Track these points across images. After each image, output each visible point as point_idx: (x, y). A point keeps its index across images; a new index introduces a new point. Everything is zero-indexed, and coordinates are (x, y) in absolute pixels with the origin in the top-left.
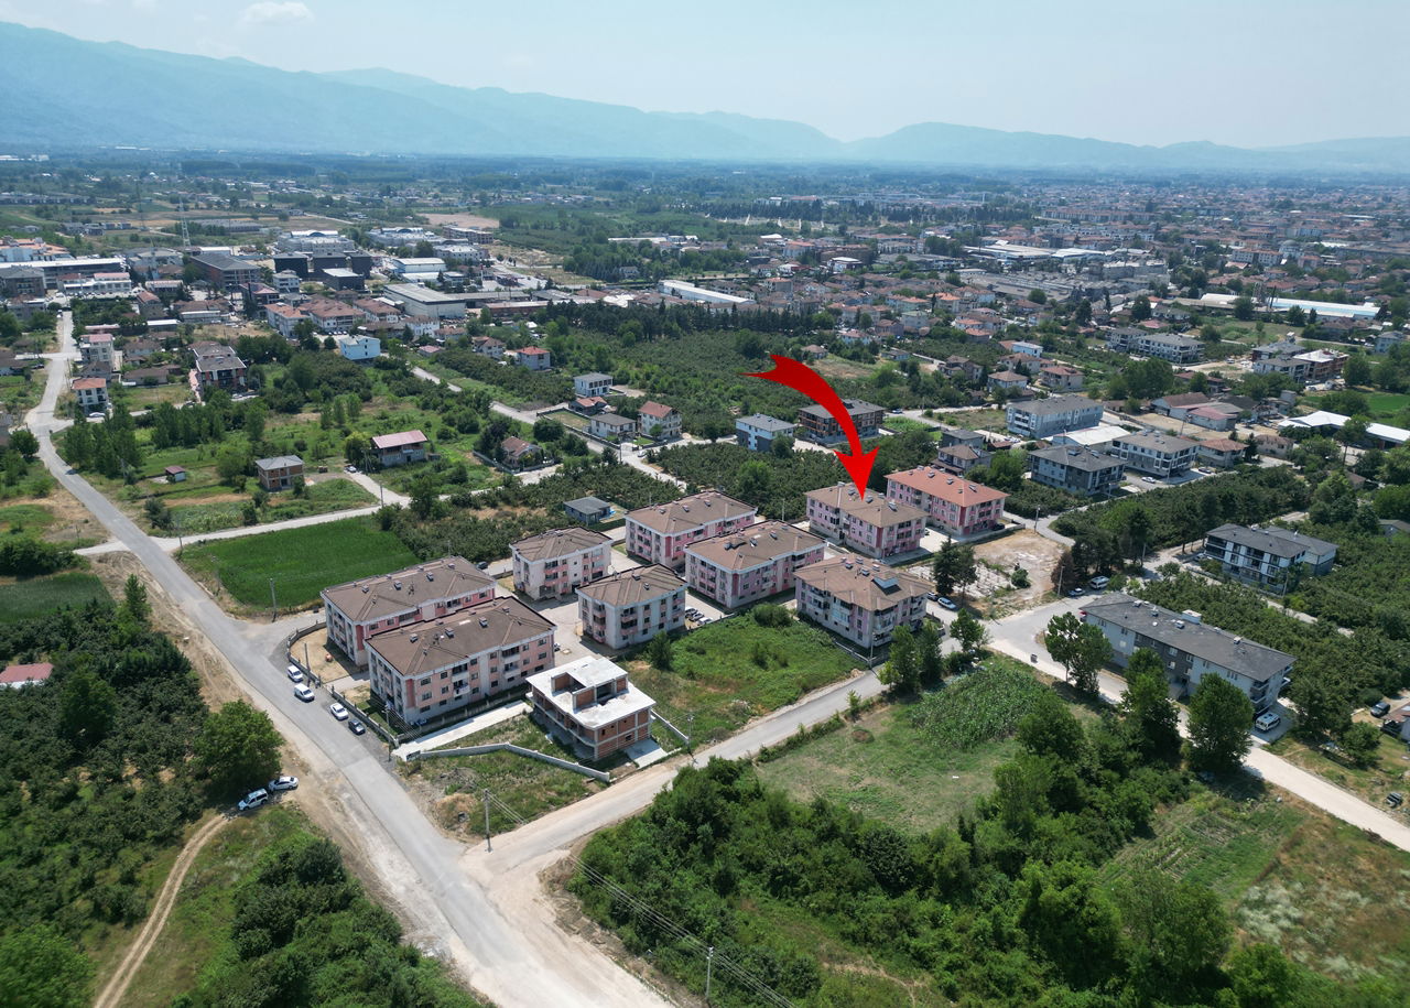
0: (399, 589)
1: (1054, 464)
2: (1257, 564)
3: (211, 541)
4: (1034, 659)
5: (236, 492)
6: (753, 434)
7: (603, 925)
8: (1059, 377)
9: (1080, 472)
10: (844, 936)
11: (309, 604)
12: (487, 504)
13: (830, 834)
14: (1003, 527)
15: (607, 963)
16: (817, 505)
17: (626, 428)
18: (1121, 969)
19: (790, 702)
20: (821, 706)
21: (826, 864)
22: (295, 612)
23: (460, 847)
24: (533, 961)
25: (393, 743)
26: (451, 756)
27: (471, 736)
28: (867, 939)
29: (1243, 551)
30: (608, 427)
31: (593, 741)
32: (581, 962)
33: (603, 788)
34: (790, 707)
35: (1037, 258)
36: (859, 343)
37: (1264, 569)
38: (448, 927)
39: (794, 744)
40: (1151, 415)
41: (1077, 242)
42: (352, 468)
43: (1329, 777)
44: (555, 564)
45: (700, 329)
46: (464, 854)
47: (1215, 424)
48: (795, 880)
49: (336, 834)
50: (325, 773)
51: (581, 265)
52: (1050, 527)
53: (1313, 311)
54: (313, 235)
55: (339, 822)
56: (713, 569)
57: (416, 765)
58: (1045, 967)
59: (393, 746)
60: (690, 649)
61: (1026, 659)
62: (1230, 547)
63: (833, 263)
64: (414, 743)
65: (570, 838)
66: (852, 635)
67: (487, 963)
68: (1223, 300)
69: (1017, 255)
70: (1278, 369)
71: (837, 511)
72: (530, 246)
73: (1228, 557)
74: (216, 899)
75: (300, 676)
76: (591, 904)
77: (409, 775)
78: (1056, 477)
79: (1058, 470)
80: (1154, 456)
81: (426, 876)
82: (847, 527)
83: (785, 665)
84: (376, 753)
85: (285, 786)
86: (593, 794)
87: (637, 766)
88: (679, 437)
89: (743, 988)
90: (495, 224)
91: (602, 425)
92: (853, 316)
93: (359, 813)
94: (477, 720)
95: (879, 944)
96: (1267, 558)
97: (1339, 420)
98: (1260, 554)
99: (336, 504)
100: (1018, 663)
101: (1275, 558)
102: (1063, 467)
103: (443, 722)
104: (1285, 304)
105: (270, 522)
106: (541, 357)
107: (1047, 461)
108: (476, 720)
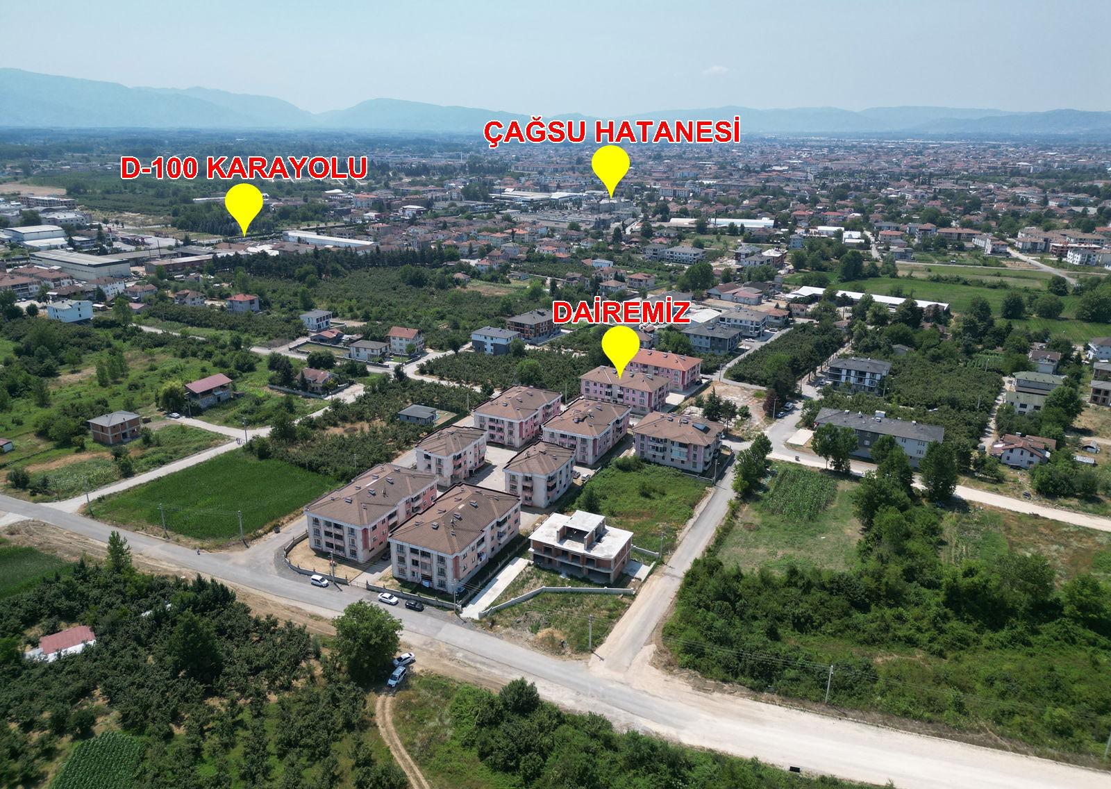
0: (374, 495)
1: (701, 337)
2: (860, 380)
3: (110, 496)
4: (797, 459)
5: (77, 451)
6: (489, 342)
7: (725, 681)
8: (641, 281)
9: (720, 339)
10: (861, 643)
11: (267, 527)
12: (330, 424)
13: (807, 588)
14: (701, 383)
15: (749, 702)
16: (592, 384)
17: (383, 350)
18: (1012, 612)
19: (690, 517)
20: (709, 516)
21: (822, 604)
22: (260, 536)
23: (581, 664)
24: (705, 716)
25: (457, 610)
26: (509, 606)
27: (506, 590)
28: (874, 641)
29: (853, 373)
30: (369, 352)
31: (610, 569)
32: (736, 707)
33: (633, 600)
34: (693, 520)
35: (542, 200)
36: (491, 270)
37: (867, 383)
38: (630, 715)
39: (720, 542)
40: (709, 300)
41: (559, 188)
42: (176, 415)
43: (990, 490)
44: (460, 456)
45: (355, 268)
46: (588, 667)
47: (752, 302)
48: (809, 619)
49: (484, 683)
50: (425, 644)
51: (194, 223)
52: (725, 376)
53: (742, 225)
55: (476, 674)
56: (573, 438)
57: (490, 621)
58: (976, 624)
59: (458, 612)
61: (793, 460)
62: (844, 372)
63: (404, 210)
65: (645, 637)
66: (688, 466)
67: (682, 728)
68: (685, 222)
69: (529, 198)
70: (758, 264)
71: (609, 386)
72: (121, 210)
73: (843, 379)
74: (449, 752)
75: (326, 582)
76: (705, 672)
77: (491, 627)
78: (703, 345)
79: (704, 340)
80: (749, 324)
81: (579, 689)
82: (620, 396)
83: (664, 494)
84: (450, 620)
85: (408, 661)
86: (630, 605)
87: (640, 580)
88: (424, 354)
89: (845, 688)
90: (63, 191)
91: (362, 351)
92: (467, 250)
93: (484, 664)
94: (501, 577)
95: (882, 641)
96: (868, 375)
97: (819, 291)
98: (863, 373)
99: (196, 445)
100: (790, 463)
101: (873, 374)
102: (707, 338)
104: (724, 222)
105: (146, 471)
106: (252, 302)
107: (695, 336)
108: (498, 578)
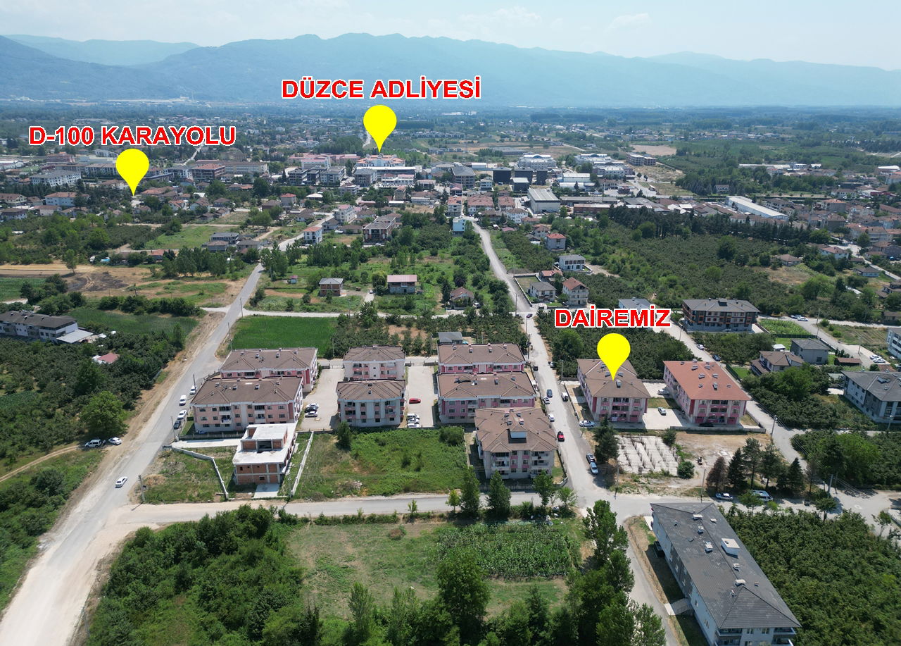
0: (257, 358)
3: (261, 316)
17: (547, 293)
19: (385, 494)
26: (189, 455)
33: (222, 501)
34: (383, 498)
39: (348, 521)
42: (372, 291)
50: (137, 443)
51: (687, 182)
54: (535, 157)
59: (175, 440)
60: (377, 440)
64: (185, 442)
78: (859, 399)
83: (418, 470)
84: (167, 441)
85: (114, 443)
86: (213, 502)
87: (253, 497)
103: (208, 436)
106: (558, 241)
107: (853, 383)
108: (225, 440)
